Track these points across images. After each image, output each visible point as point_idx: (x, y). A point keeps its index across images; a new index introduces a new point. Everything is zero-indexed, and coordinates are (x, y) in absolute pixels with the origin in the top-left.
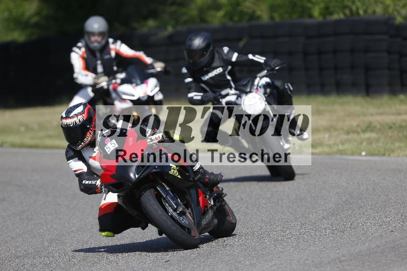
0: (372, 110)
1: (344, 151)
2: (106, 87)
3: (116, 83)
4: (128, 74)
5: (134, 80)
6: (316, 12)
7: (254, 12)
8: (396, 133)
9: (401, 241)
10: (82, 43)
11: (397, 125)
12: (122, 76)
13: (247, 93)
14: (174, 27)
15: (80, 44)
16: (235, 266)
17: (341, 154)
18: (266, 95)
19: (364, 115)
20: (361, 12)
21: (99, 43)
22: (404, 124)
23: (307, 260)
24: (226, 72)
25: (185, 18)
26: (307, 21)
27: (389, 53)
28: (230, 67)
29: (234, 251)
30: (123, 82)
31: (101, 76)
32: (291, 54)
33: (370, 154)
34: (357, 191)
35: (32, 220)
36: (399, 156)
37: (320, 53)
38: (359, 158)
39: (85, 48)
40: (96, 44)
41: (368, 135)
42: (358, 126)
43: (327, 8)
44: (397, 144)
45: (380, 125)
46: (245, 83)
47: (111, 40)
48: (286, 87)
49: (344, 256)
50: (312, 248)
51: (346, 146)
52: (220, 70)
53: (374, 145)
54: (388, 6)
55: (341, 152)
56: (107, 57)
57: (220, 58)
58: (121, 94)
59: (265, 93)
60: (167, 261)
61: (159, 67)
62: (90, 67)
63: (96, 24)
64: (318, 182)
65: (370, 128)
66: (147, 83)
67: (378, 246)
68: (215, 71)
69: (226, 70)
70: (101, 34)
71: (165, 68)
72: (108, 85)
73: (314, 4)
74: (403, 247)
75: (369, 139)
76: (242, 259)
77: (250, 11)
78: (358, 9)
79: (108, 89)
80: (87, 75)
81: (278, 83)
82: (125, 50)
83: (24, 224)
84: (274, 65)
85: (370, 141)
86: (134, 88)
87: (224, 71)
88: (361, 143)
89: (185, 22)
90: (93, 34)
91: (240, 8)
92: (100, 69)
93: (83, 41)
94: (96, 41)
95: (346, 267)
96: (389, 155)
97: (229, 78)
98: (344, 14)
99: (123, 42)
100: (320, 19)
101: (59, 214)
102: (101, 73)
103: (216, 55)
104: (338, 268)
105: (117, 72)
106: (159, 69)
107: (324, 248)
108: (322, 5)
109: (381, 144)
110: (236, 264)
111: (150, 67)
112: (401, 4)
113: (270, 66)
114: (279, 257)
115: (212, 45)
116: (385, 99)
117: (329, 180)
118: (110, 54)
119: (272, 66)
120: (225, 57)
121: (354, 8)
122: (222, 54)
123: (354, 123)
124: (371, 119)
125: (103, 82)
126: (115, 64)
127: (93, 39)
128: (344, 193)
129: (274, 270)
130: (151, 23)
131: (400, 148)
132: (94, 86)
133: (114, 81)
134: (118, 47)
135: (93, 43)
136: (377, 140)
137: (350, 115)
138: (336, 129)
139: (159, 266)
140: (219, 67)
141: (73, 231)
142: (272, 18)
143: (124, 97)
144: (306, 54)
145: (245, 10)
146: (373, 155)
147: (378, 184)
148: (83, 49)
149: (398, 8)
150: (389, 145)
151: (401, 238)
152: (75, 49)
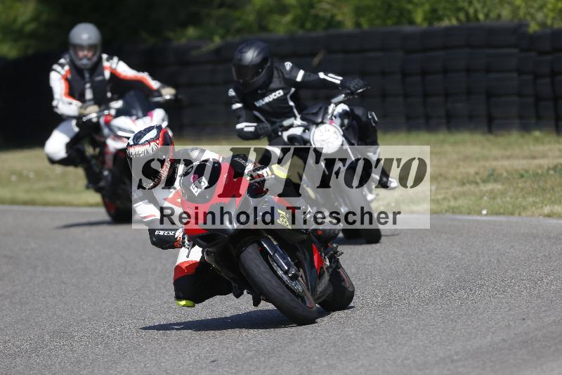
0: (496, 152)
1: (458, 208)
2: (95, 120)
3: (109, 115)
4: (126, 103)
5: (134, 112)
6: (419, 17)
7: (333, 16)
8: (528, 184)
9: (536, 332)
10: (65, 59)
11: (531, 172)
12: (118, 104)
13: (317, 124)
14: (222, 37)
15: (62, 61)
16: (307, 367)
17: (453, 212)
18: (344, 128)
19: (486, 159)
20: (481, 16)
21: (89, 59)
22: (540, 172)
23: (406, 359)
24: (288, 96)
25: (238, 24)
26: (407, 28)
27: (520, 72)
28: (293, 90)
29: (305, 347)
30: (120, 113)
31: (90, 105)
32: (383, 74)
33: (492, 213)
34: (475, 263)
35: (27, 304)
36: (532, 216)
37: (424, 73)
38: (479, 218)
39: (70, 66)
40: (85, 61)
41: (490, 186)
42: (477, 173)
43: (434, 11)
44: (531, 199)
45: (507, 171)
46: (315, 111)
47: (105, 56)
48: (370, 117)
49: (457, 353)
50: (413, 343)
51: (460, 202)
52: (279, 93)
53: (499, 200)
54: (518, 8)
55: (454, 210)
56: (99, 78)
57: (279, 77)
58: (116, 130)
59: (342, 125)
60: (213, 361)
61: (168, 93)
62: (74, 92)
63: (85, 34)
64: (422, 251)
65: (492, 176)
66: (152, 116)
67: (504, 340)
68: (274, 94)
69: (288, 93)
70: (92, 47)
71: (176, 95)
72: (98, 117)
73: (416, 5)
74: (539, 341)
75: (492, 192)
76: (317, 358)
77: (328, 15)
78: (476, 12)
79: (98, 123)
80: (70, 104)
81: (359, 112)
82: (124, 70)
83: (17, 310)
84: (354, 87)
85: (493, 196)
86: (134, 121)
87: (285, 94)
88: (482, 198)
89: (239, 31)
90: (81, 47)
91: (313, 11)
92: (89, 95)
93: (67, 56)
94: (85, 57)
95: (460, 370)
96: (520, 214)
97: (291, 103)
98: (458, 19)
99: (121, 59)
100: (425, 25)
101: (64, 297)
102: (90, 100)
103: (275, 73)
104: (449, 370)
105: (112, 99)
106: (168, 97)
107: (430, 342)
108: (427, 7)
109: (508, 199)
110: (309, 366)
111: (156, 94)
112: (536, 5)
113: (349, 89)
114: (368, 356)
115: (270, 60)
116: (514, 136)
117: (436, 249)
118: (103, 74)
119: (352, 88)
120: (287, 76)
121: (471, 11)
122: (283, 71)
123: (472, 171)
124: (494, 163)
125: (92, 113)
126: (108, 88)
127: (81, 54)
128: (458, 266)
129: (361, 373)
130: (191, 32)
131: (535, 203)
132: (79, 118)
133: (106, 112)
134: (114, 66)
135: (81, 59)
136: (503, 194)
137: (466, 158)
138: (446, 179)
139: (202, 368)
140: (278, 89)
141: (83, 320)
142: (358, 25)
143: (120, 133)
144: (405, 75)
145: (322, 13)
146: (498, 214)
147: (504, 255)
148: (67, 68)
149: (532, 11)
150: (520, 199)
151: (537, 329)
152: (56, 67)
